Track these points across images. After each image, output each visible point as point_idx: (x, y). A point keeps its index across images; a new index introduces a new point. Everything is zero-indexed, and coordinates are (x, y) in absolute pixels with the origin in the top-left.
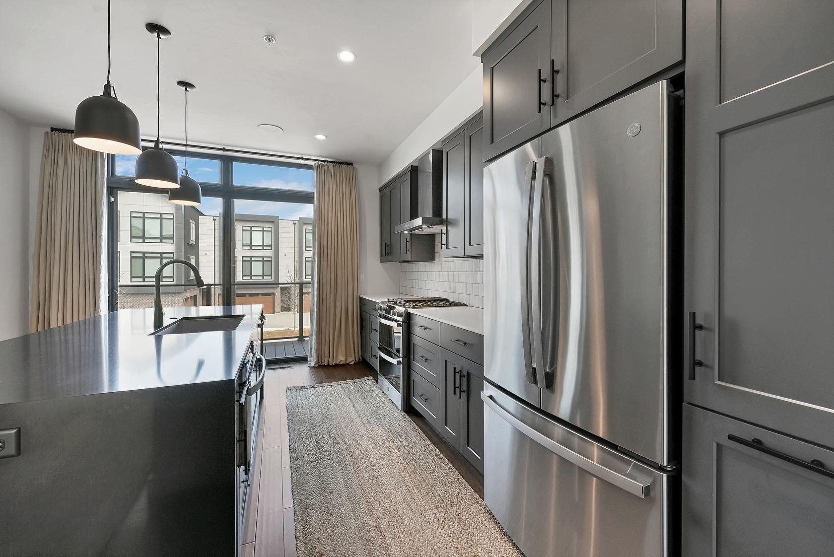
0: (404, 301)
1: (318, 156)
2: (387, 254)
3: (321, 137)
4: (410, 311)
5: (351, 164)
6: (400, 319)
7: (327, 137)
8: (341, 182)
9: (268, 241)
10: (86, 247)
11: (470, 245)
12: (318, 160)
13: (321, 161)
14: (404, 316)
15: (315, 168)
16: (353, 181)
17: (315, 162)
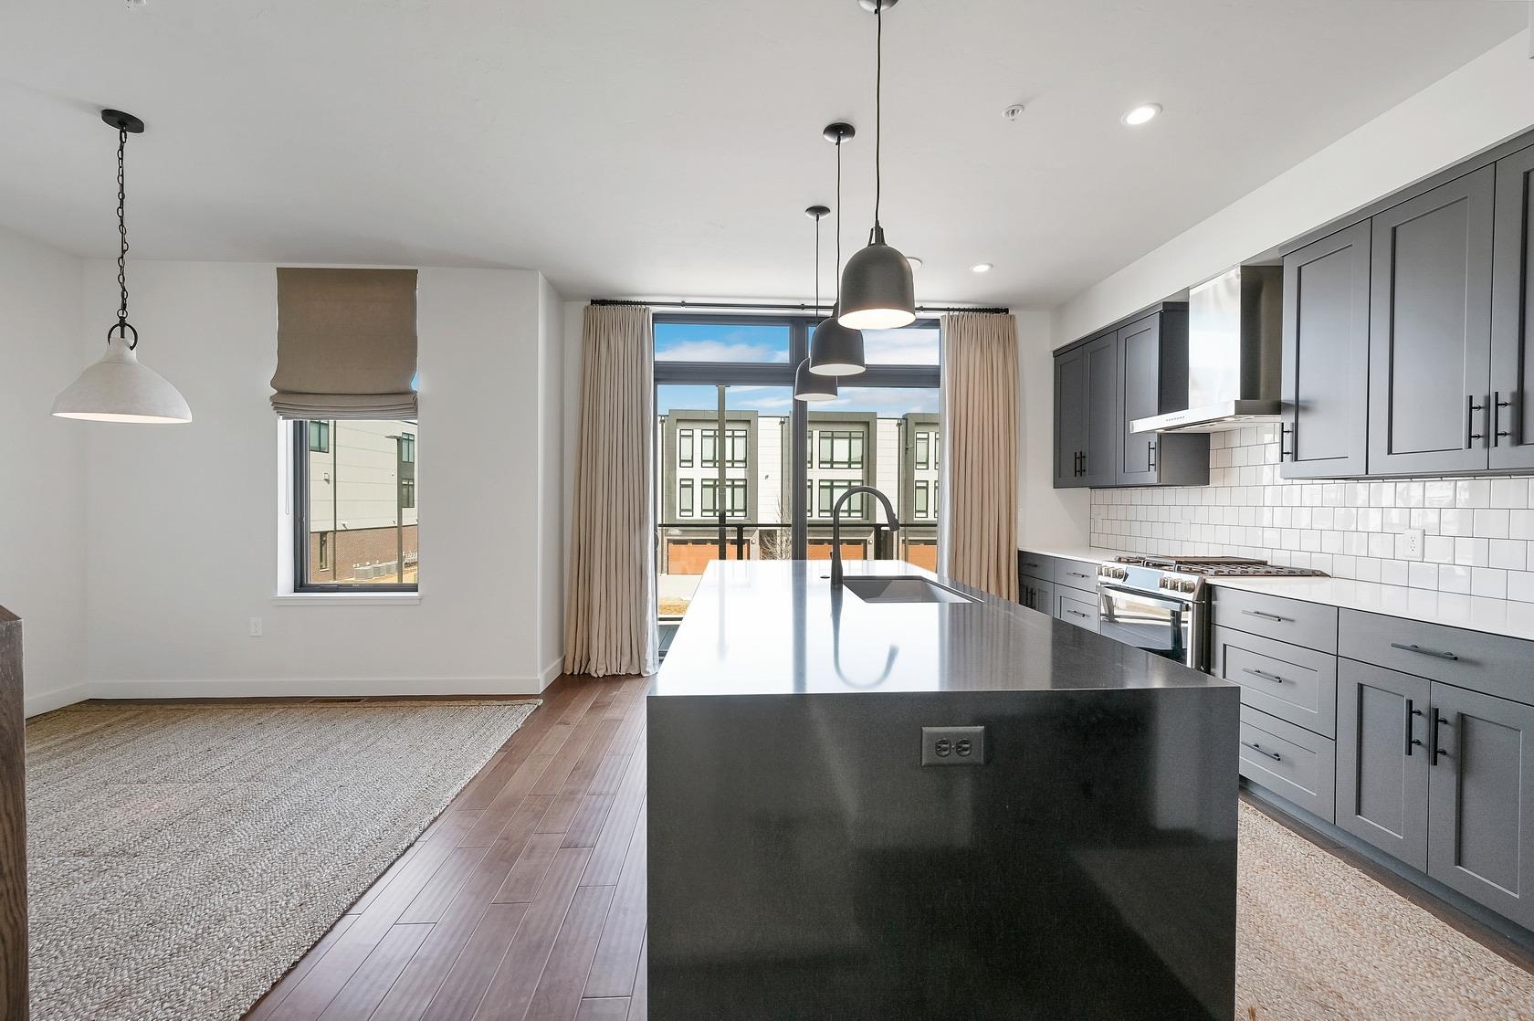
0: (1178, 562)
1: (959, 302)
2: (1080, 471)
3: (982, 268)
4: (1210, 581)
5: (1006, 311)
6: (1190, 597)
7: (992, 266)
8: (989, 345)
9: (857, 454)
10: (631, 468)
11: (1390, 452)
12: (948, 310)
13: (953, 310)
14: (1197, 590)
15: (944, 325)
16: (1008, 340)
17: (945, 313)
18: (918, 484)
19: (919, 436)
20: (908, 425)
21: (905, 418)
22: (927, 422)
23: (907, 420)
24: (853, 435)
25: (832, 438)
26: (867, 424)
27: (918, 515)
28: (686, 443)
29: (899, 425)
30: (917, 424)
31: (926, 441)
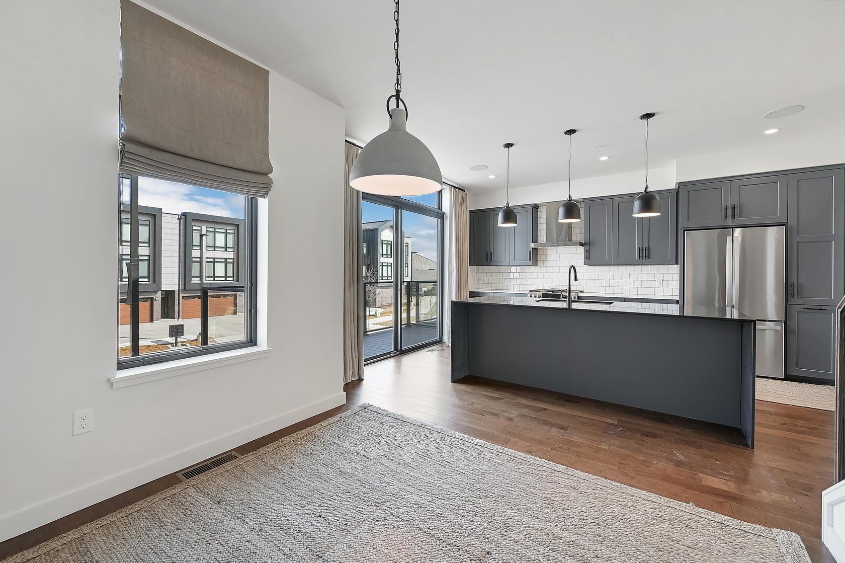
19: (194, 228)
21: (184, 215)
23: (186, 216)
29: (179, 219)
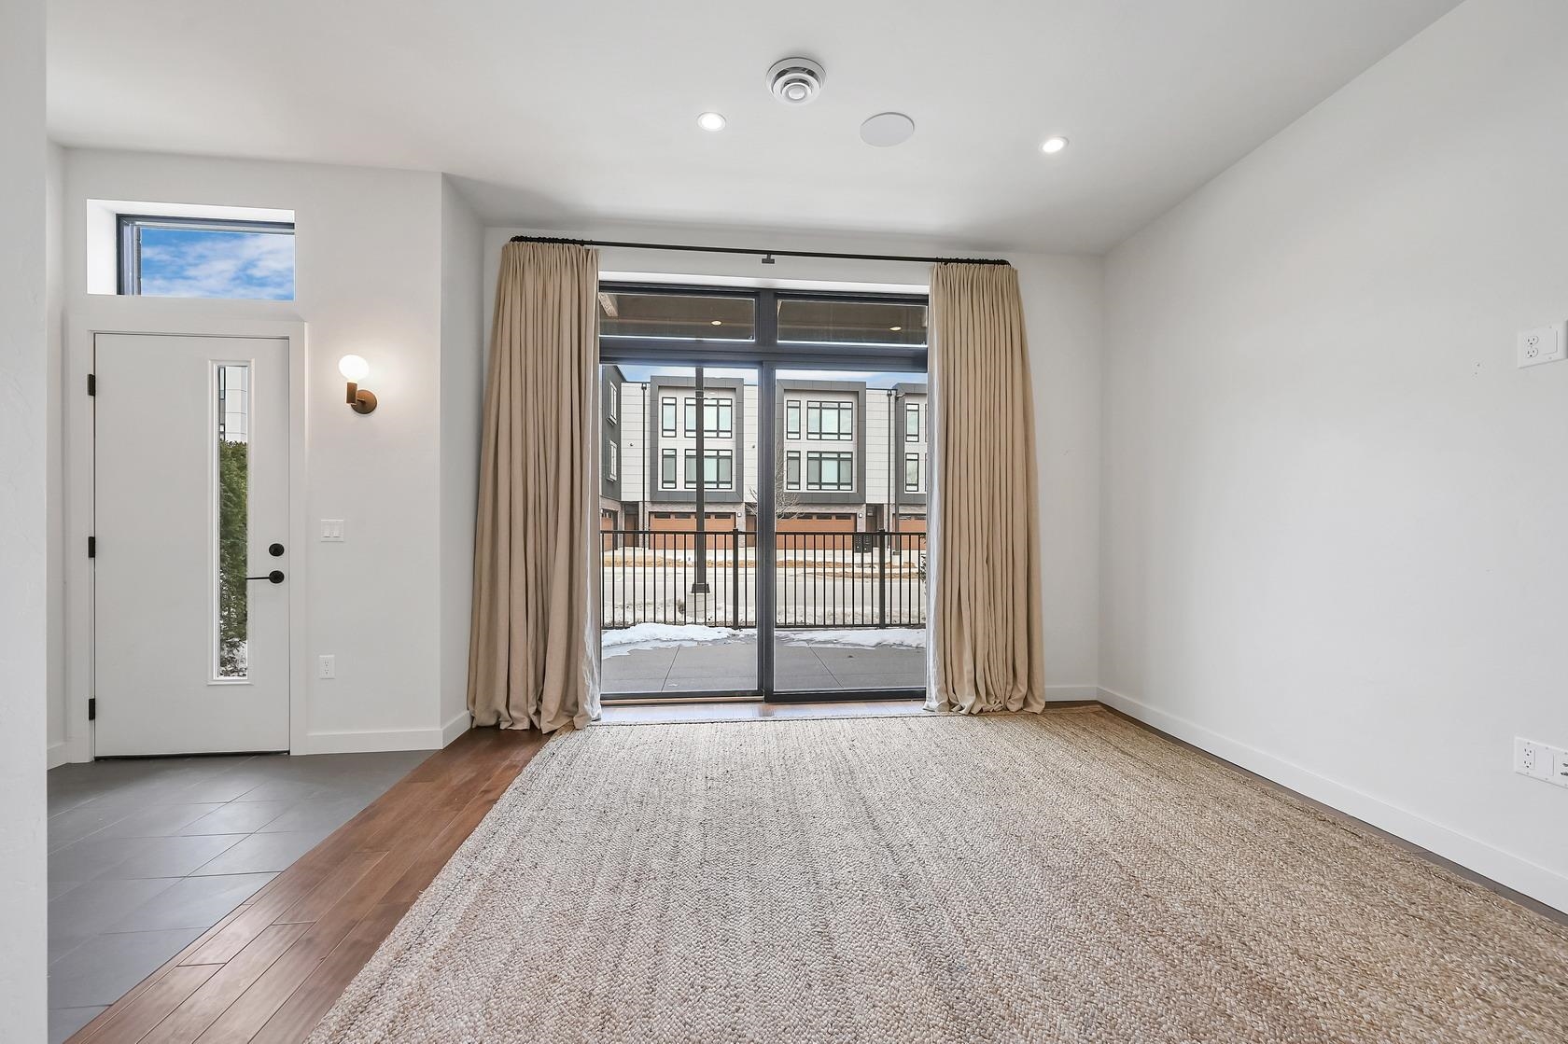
18: (909, 457)
20: (900, 396)
22: (915, 392)
24: (842, 405)
25: (821, 408)
26: (856, 393)
27: (908, 488)
28: (669, 411)
30: (907, 394)
31: (917, 413)
